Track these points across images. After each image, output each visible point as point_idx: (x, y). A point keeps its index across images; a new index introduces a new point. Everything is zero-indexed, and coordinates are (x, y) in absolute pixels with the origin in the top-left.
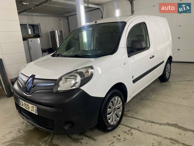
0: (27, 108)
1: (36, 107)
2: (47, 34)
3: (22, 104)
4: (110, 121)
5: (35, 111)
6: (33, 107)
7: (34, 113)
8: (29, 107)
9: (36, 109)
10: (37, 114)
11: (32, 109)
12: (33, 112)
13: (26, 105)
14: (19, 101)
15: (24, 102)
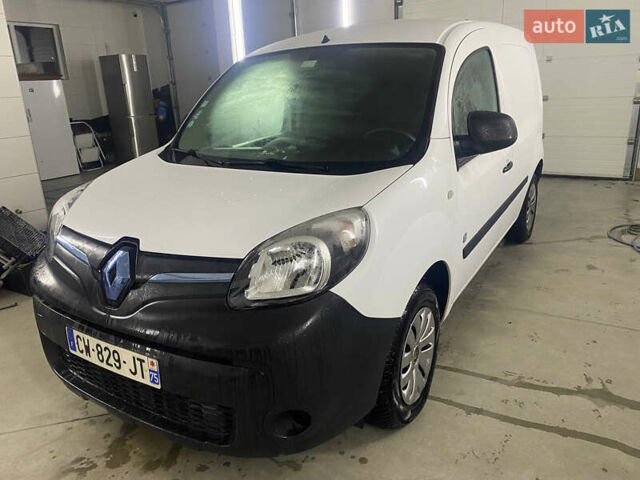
0: (112, 361)
1: (155, 361)
2: (88, 67)
3: (82, 347)
4: (405, 392)
5: (147, 374)
6: (142, 361)
7: (147, 381)
8: (119, 361)
9: (156, 368)
10: (159, 387)
11: (137, 367)
12: (138, 378)
13: (106, 354)
14: (71, 334)
15: (93, 342)
